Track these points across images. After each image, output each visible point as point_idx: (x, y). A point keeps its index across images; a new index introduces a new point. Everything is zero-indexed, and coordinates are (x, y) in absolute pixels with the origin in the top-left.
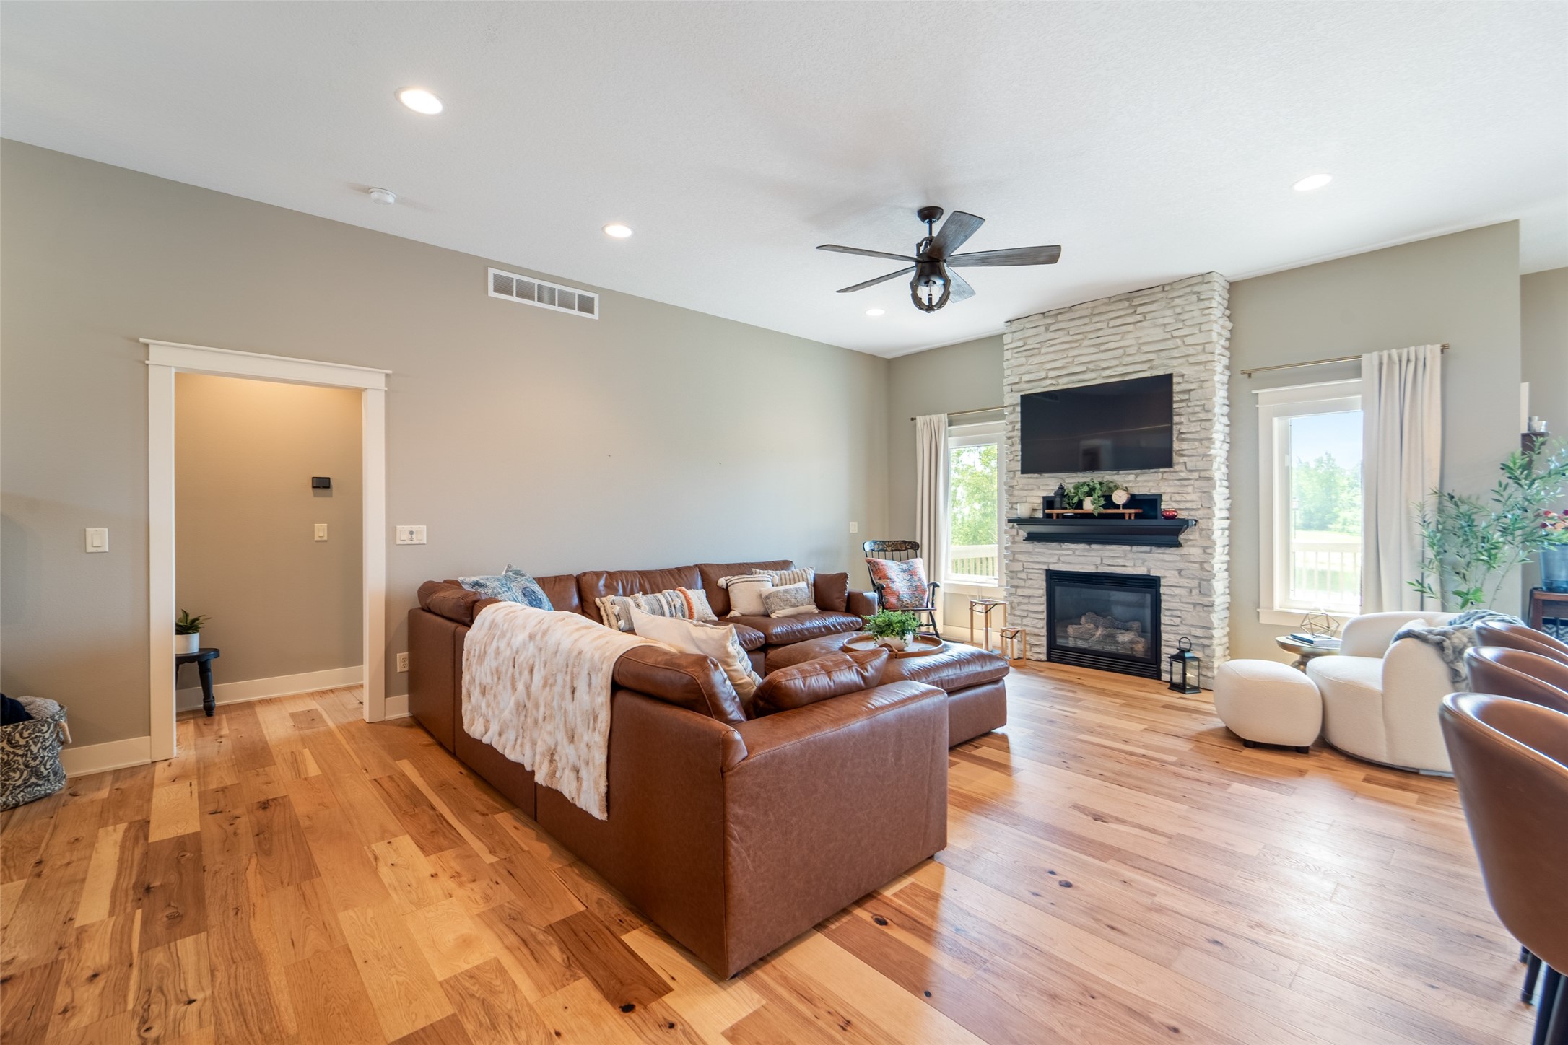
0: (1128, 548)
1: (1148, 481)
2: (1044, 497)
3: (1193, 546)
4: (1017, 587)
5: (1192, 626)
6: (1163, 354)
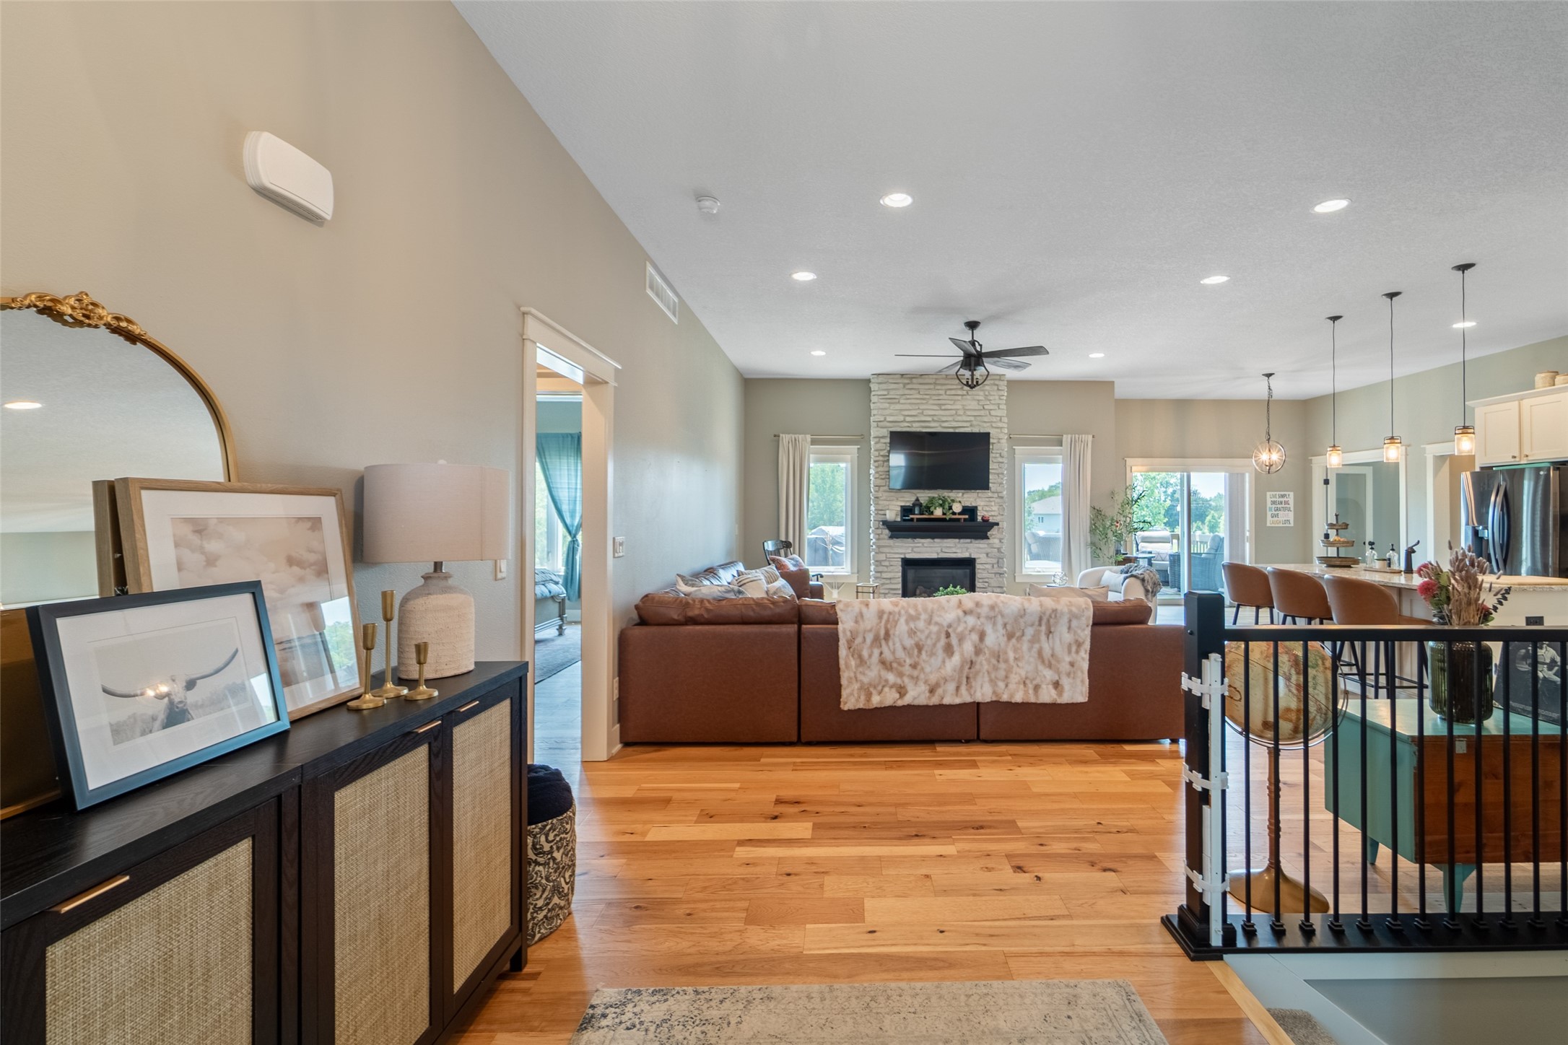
0: (957, 540)
1: (970, 498)
2: (901, 506)
3: (995, 538)
4: (881, 572)
5: (994, 587)
6: (978, 418)
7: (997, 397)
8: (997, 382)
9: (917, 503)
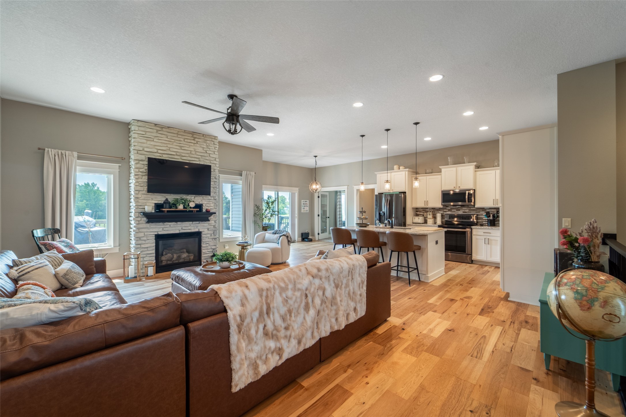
2: (155, 204)
3: (212, 220)
7: (213, 148)
8: (213, 140)
9: (166, 201)
